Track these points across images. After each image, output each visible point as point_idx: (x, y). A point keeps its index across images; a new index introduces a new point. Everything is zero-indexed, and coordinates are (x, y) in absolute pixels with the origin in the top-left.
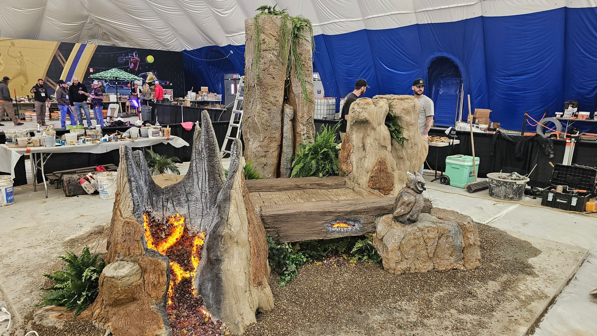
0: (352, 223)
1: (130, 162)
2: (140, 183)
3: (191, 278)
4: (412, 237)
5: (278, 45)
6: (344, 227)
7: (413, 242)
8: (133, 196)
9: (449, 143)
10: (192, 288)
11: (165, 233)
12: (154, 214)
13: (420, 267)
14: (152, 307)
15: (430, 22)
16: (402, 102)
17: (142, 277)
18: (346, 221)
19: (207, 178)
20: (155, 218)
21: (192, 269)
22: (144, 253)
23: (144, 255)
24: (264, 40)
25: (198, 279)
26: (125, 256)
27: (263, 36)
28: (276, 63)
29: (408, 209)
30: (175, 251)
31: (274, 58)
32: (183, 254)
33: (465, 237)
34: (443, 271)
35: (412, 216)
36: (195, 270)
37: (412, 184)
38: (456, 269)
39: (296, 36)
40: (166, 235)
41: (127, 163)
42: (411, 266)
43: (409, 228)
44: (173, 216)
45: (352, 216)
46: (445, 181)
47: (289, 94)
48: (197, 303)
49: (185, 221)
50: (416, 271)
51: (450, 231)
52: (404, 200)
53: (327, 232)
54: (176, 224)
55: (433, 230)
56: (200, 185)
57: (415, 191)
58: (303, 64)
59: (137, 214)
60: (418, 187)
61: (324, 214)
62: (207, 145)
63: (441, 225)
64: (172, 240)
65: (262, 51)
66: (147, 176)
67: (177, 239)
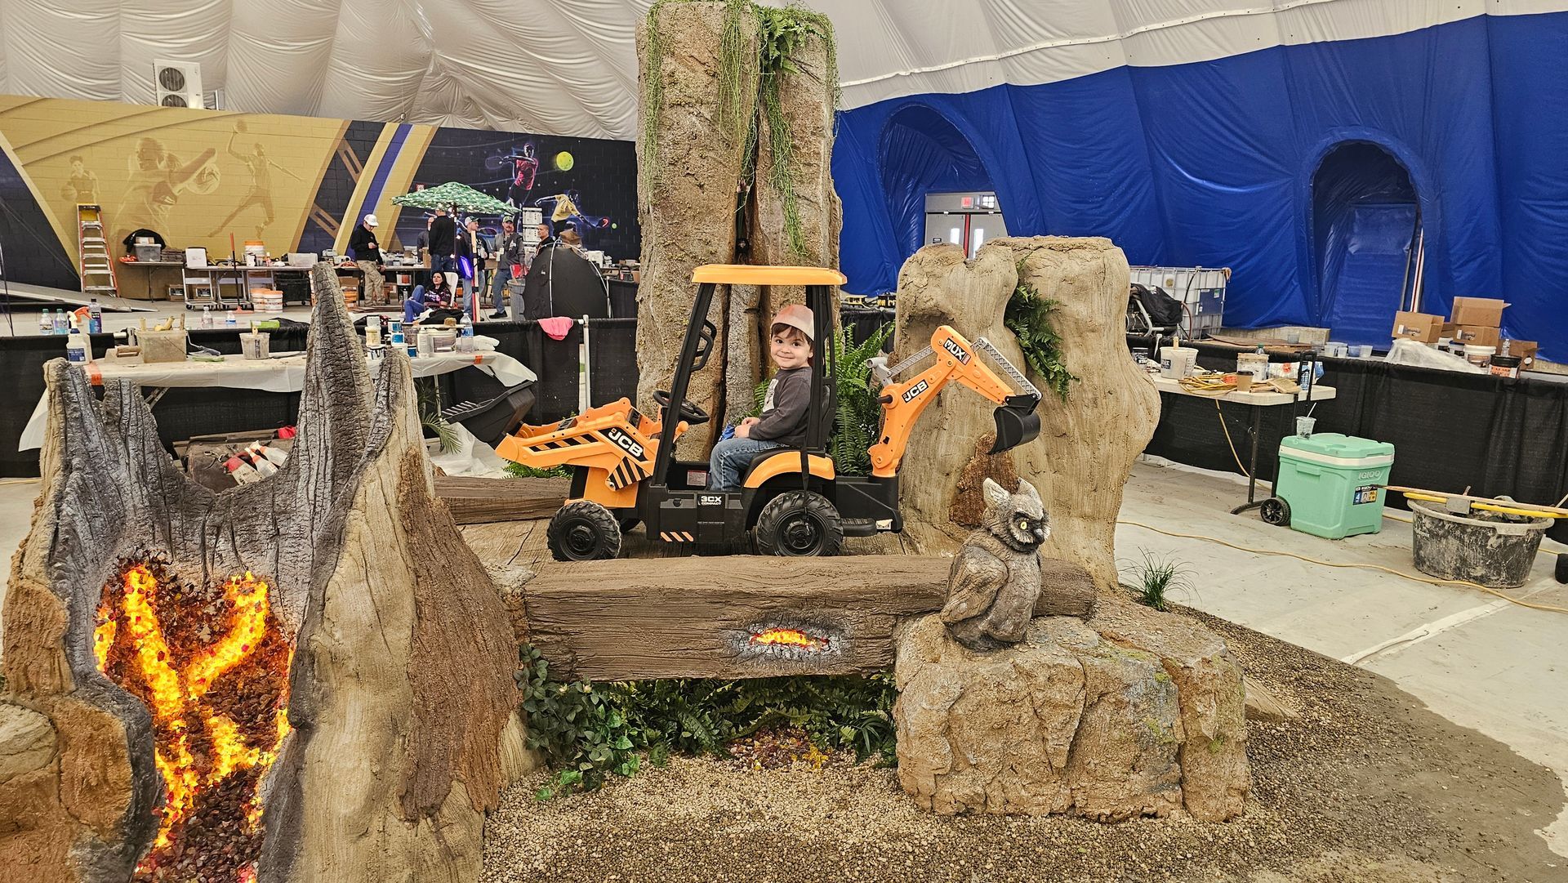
0: (819, 633)
1: (75, 410)
2: (114, 475)
3: (258, 770)
4: (993, 695)
5: (713, 89)
6: (795, 644)
7: (996, 714)
8: (58, 512)
9: (1296, 396)
10: (253, 803)
11: (210, 627)
12: (175, 568)
13: (1021, 798)
14: (72, 853)
15: (1319, 39)
16: (1063, 256)
17: (55, 761)
18: (801, 625)
19: (329, 471)
20: (179, 582)
21: (266, 747)
22: (73, 687)
23: (70, 693)
24: (672, 74)
25: (273, 776)
26: (18, 692)
27: (669, 64)
28: (708, 142)
29: (980, 602)
30: (240, 685)
31: (702, 129)
32: (259, 695)
33: (1186, 709)
34: (1103, 819)
35: (995, 626)
36: (276, 748)
37: (997, 520)
38: (1154, 816)
39: (772, 67)
40: (213, 633)
41: (64, 412)
42: (988, 791)
43: (985, 666)
44: (234, 579)
45: (816, 611)
46: (1277, 513)
47: (752, 233)
48: (241, 852)
49: (268, 596)
50: (1010, 809)
51: (1129, 686)
52: (967, 573)
53: (735, 657)
54: (241, 602)
55: (1066, 677)
56: (312, 487)
57: (1004, 543)
58: (794, 147)
59: (58, 568)
60: (1015, 531)
61: (725, 598)
62: (329, 369)
63: (1097, 662)
64: (230, 652)
65: (667, 107)
66: (150, 457)
67: (245, 648)
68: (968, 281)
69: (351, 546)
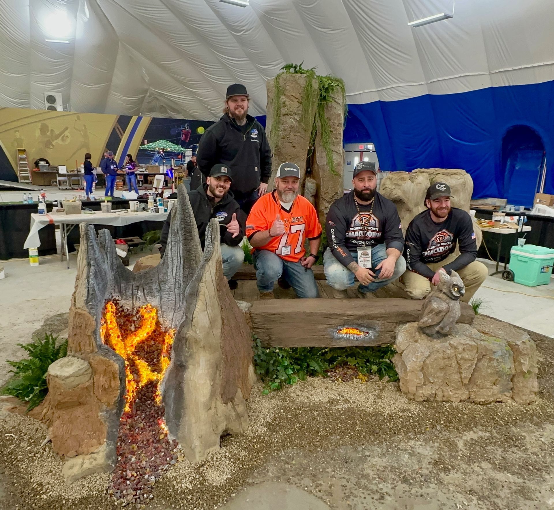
0: (365, 330)
1: (91, 242)
2: (103, 267)
3: (157, 381)
4: (441, 355)
5: (301, 108)
6: (355, 334)
7: (442, 363)
8: (88, 282)
9: (517, 230)
10: (157, 394)
11: (135, 325)
12: (122, 303)
13: (450, 395)
14: (100, 414)
15: (507, 85)
16: (448, 177)
17: (92, 378)
18: (358, 326)
19: (182, 265)
20: (123, 308)
21: (159, 371)
22: (97, 350)
23: (96, 353)
24: (284, 103)
25: (164, 383)
26: (76, 352)
27: (283, 98)
28: (297, 129)
29: (437, 319)
30: (146, 347)
31: (295, 124)
32: (154, 352)
33: (516, 361)
34: (481, 403)
35: (442, 328)
36: (163, 372)
37: (445, 287)
38: (501, 402)
39: (323, 98)
40: (135, 328)
41: (87, 243)
42: (437, 392)
43: (438, 344)
44: (144, 307)
45: (365, 321)
47: (312, 165)
48: (158, 413)
49: (157, 313)
50: (445, 399)
51: (495, 352)
52: (432, 307)
53: (332, 339)
54: (146, 316)
55: (470, 348)
56: (174, 272)
57: (448, 296)
58: (331, 131)
59: (91, 305)
60: (453, 291)
61: (329, 316)
62: (183, 226)
63: (482, 343)
64: (143, 334)
65: (282, 115)
66: (114, 260)
67: (148, 333)
68: (412, 188)
69: (201, 297)
